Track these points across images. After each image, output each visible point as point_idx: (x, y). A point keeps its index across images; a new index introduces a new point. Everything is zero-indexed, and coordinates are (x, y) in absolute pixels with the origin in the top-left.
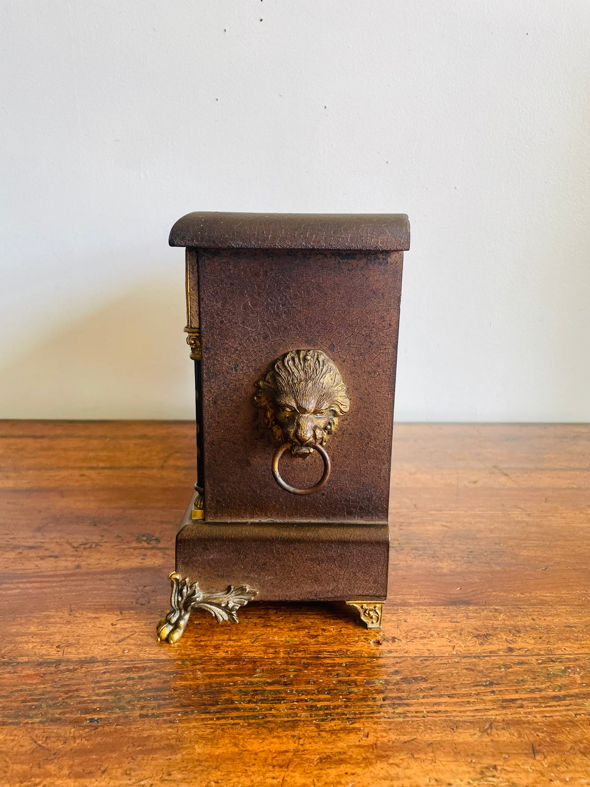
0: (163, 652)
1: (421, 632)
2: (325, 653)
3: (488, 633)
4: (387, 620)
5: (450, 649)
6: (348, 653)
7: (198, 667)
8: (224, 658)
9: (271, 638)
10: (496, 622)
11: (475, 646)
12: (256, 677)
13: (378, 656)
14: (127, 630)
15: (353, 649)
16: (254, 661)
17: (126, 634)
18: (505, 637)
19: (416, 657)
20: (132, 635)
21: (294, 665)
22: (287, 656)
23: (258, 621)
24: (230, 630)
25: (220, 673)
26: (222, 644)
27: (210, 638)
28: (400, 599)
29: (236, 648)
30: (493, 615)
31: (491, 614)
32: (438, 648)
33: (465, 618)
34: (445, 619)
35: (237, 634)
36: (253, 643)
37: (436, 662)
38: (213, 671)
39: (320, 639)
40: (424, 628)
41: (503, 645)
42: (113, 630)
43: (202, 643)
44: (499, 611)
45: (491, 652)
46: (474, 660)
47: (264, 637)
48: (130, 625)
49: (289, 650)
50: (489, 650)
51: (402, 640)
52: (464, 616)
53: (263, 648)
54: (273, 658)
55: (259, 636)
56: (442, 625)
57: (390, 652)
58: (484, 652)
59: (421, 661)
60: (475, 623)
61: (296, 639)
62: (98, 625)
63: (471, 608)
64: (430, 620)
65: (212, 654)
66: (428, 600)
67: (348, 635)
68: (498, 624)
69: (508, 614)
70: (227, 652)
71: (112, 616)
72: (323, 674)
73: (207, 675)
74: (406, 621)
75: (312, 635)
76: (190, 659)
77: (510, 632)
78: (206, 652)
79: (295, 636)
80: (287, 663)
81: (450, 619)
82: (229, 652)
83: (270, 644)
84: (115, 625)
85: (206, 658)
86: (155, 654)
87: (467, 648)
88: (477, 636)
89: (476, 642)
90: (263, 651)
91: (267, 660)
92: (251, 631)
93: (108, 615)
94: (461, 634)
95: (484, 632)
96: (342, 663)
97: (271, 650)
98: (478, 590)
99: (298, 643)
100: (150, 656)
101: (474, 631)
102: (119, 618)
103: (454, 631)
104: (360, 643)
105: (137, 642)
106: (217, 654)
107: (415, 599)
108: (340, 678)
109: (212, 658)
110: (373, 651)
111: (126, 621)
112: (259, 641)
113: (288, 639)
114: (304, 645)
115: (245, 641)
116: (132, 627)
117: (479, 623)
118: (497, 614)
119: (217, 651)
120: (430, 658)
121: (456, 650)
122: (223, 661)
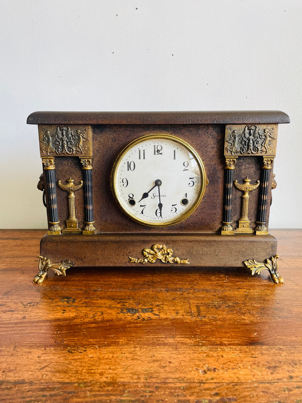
0: (67, 377)
1: (232, 364)
2: (170, 379)
3: (276, 365)
4: (210, 356)
5: (252, 377)
6: (185, 379)
7: (88, 388)
8: (105, 382)
9: (136, 368)
10: (280, 358)
11: (267, 375)
12: (125, 397)
13: (204, 381)
14: (47, 361)
15: (189, 376)
16: (124, 385)
17: (46, 364)
18: (287, 368)
19: (229, 383)
20: (50, 364)
21: (150, 388)
22: (145, 381)
23: (129, 356)
24: (111, 362)
25: (102, 393)
26: (105, 372)
27: (98, 367)
28: (219, 341)
29: (114, 375)
30: (279, 353)
31: (277, 352)
32: (244, 376)
33: (260, 355)
34: (248, 355)
35: (115, 365)
36: (124, 371)
37: (242, 387)
38: (97, 392)
39: (167, 369)
40: (234, 361)
41: (286, 374)
42: (38, 361)
43: (92, 371)
44: (282, 349)
45: (278, 379)
46: (267, 385)
47: (132, 367)
48: (49, 358)
49: (147, 377)
50: (277, 378)
51: (220, 370)
52: (260, 353)
53: (131, 375)
54: (136, 383)
55: (129, 366)
56: (245, 360)
57: (212, 379)
58: (274, 379)
59: (233, 385)
60: (267, 358)
61: (152, 369)
62: (30, 357)
63: (264, 347)
64: (238, 356)
65: (98, 379)
66: (236, 341)
67: (185, 366)
68: (282, 359)
69: (288, 352)
70: (107, 378)
71: (39, 351)
72: (168, 395)
73: (93, 395)
74: (222, 356)
75: (162, 366)
76: (83, 383)
77: (290, 364)
78: (94, 378)
79: (152, 367)
80: (145, 386)
81: (251, 355)
82: (109, 378)
83: (135, 372)
84: (40, 357)
85: (94, 382)
86: (62, 378)
87: (263, 377)
88: (269, 368)
89: (268, 372)
90: (130, 377)
91: (132, 384)
92: (124, 362)
93: (37, 351)
94: (258, 366)
95: (273, 365)
96: (181, 387)
97: (136, 377)
98: (268, 335)
99: (153, 371)
100: (59, 380)
101: (267, 364)
102: (43, 353)
103: (254, 364)
104: (193, 372)
105: (52, 370)
106: (101, 379)
107: (228, 341)
108: (180, 398)
109: (98, 382)
110: (201, 378)
111: (47, 355)
112: (128, 370)
113: (147, 369)
114: (157, 373)
115: (119, 370)
116: (50, 359)
117: (270, 358)
118: (281, 351)
119: (101, 377)
120: (238, 384)
121: (256, 378)
122: (104, 384)
